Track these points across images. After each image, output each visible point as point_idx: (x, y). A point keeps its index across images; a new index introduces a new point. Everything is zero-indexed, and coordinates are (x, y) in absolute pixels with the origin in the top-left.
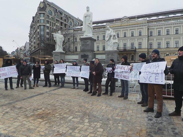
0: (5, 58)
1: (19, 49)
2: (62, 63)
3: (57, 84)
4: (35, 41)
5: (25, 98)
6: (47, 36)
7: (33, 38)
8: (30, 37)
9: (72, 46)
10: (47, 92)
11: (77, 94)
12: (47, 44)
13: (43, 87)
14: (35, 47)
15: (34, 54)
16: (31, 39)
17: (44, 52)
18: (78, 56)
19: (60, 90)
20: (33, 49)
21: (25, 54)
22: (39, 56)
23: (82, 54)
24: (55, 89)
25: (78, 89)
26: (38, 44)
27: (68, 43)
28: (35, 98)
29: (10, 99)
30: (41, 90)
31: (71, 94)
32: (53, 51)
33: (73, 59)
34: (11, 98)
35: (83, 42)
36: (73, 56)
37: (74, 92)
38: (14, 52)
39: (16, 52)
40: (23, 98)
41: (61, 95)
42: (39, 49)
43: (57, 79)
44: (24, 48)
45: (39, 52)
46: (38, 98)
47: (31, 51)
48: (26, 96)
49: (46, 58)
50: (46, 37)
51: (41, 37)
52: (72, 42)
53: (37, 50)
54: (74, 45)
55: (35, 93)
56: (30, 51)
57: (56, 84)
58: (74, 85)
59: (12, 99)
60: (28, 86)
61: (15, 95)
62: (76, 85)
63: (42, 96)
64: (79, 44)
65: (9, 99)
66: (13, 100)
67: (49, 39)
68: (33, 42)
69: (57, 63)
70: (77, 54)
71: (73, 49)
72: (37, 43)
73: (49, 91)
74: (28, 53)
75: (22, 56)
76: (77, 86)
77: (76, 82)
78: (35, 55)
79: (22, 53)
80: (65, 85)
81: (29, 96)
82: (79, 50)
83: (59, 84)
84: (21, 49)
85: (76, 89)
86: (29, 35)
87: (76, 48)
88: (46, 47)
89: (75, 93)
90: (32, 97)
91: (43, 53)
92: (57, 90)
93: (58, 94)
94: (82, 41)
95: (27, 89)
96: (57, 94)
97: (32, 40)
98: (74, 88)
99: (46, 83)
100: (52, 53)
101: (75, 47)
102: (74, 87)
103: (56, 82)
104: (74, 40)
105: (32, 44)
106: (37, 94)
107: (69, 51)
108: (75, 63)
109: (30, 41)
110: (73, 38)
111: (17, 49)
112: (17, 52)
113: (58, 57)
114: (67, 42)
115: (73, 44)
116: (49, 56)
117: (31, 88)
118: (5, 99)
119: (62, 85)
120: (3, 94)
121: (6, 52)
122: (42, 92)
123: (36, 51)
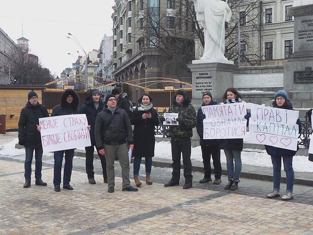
0: (47, 89)
1: (82, 61)
2: (231, 102)
3: (213, 177)
4: (130, 30)
5: (114, 221)
6: (170, 10)
7: (125, 20)
8: (115, 19)
9: (254, 40)
10: (180, 205)
11: (293, 221)
12: (167, 38)
13: (166, 186)
14: (129, 51)
15: (127, 75)
16: (118, 27)
17: (158, 66)
18: (282, 75)
19: (226, 201)
20: (125, 59)
21: (101, 75)
22: (141, 81)
23: (299, 69)
24: (209, 198)
25: (291, 199)
26: (140, 41)
27: (240, 31)
28: (146, 224)
29: (71, 222)
30: (159, 197)
31: (268, 219)
32: (194, 62)
33: (261, 89)
34: (72, 217)
35: (302, 22)
36: (261, 76)
37: (280, 213)
38: (69, 70)
39: (74, 72)
40: (109, 222)
41: (233, 220)
42: (143, 58)
43: (212, 160)
44: (99, 56)
45: (143, 66)
46: (154, 226)
47: (118, 66)
48: (115, 216)
49: (167, 88)
50: (164, 15)
51: (149, 15)
52: (254, 26)
53: (137, 62)
54: (261, 37)
55: (142, 205)
56: (115, 64)
57: (207, 178)
58: (277, 186)
59: (76, 221)
60: (118, 180)
61: (82, 209)
62: (283, 186)
63: (167, 218)
64: (278, 32)
65: (67, 220)
66: (78, 225)
67: (176, 22)
68: (125, 34)
69: (212, 103)
70: (278, 69)
71: (255, 50)
72: (138, 37)
73: (189, 203)
74: (110, 74)
75: (90, 83)
76: (290, 188)
77: (283, 174)
78: (131, 79)
79: (92, 74)
80: (243, 183)
81: (125, 216)
82: (279, 52)
83: (218, 177)
84: (89, 61)
85: (286, 200)
86: (113, 15)
87: (269, 48)
88: (166, 48)
89: (284, 215)
90: (134, 220)
91: (156, 70)
92: (214, 201)
93: (221, 217)
94: (300, 19)
95: (116, 192)
96: (215, 215)
97: (121, 28)
98: (277, 197)
99: (176, 174)
100: (189, 66)
101: (266, 43)
102: (275, 193)
103: (207, 170)
104: (261, 19)
105: (122, 41)
106: (149, 210)
107: (244, 59)
108: (283, 101)
109: (115, 34)
110: (256, 11)
111: (78, 63)
112: (77, 69)
113: (207, 80)
114: (236, 27)
115: (256, 34)
116: (178, 81)
117: (127, 188)
118: (59, 220)
119: (232, 182)
120: (51, 205)
121: (47, 71)
122: (163, 203)
123: (132, 65)
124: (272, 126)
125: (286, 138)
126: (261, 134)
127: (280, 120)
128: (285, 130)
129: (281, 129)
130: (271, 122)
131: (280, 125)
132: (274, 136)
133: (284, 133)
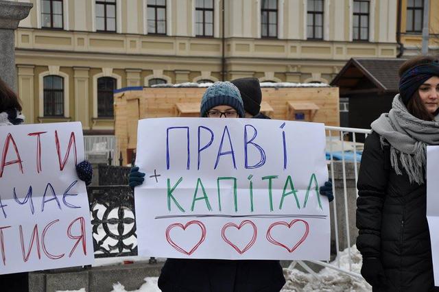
124: (227, 186)
125: (289, 220)
126: (184, 221)
127: (258, 159)
128: (277, 193)
129: (261, 194)
130: (220, 172)
131: (256, 179)
132: (238, 221)
133: (276, 204)
